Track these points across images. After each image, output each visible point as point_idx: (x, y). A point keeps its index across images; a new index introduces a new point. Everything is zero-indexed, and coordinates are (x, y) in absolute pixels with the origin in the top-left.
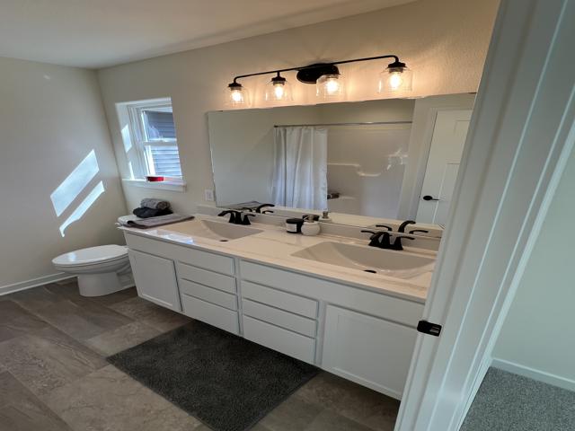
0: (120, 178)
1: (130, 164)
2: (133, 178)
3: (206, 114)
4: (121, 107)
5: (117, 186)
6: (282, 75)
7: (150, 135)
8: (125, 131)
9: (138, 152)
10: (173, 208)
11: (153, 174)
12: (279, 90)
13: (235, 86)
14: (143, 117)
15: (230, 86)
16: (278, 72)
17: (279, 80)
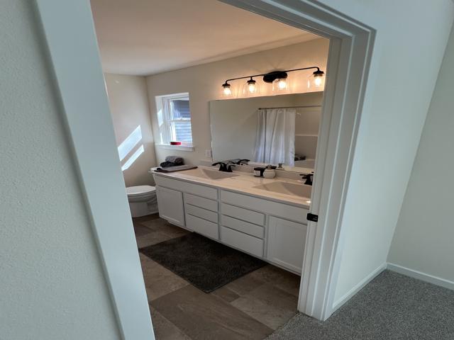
0: (154, 143)
1: (161, 134)
2: (162, 143)
3: (209, 103)
4: (158, 99)
5: (152, 149)
6: (253, 79)
7: (175, 116)
8: (160, 113)
9: (167, 126)
10: (185, 161)
11: (175, 141)
12: (252, 88)
13: (226, 85)
14: (172, 104)
15: (223, 85)
16: (251, 77)
17: (252, 82)
